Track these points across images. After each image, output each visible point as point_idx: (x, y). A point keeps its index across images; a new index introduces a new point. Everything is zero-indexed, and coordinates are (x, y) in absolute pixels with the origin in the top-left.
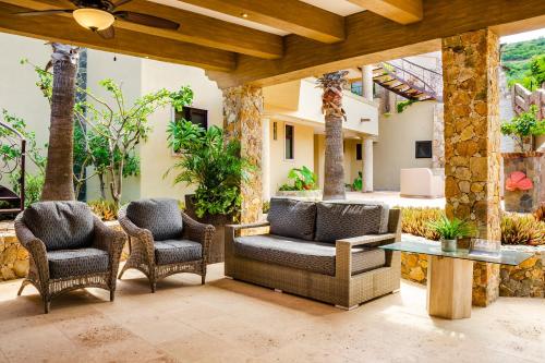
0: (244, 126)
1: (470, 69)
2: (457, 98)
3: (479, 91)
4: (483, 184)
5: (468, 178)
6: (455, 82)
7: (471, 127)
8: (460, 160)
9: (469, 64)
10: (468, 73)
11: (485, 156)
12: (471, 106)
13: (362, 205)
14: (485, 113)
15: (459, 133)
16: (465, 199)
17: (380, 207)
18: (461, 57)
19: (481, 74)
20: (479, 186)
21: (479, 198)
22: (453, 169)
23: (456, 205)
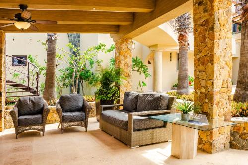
0: (122, 58)
1: (206, 14)
2: (200, 32)
3: (210, 26)
4: (212, 81)
5: (205, 78)
6: (199, 23)
7: (206, 48)
8: (201, 68)
9: (205, 11)
10: (205, 16)
11: (213, 64)
12: (207, 35)
13: (154, 95)
14: (213, 39)
15: (201, 52)
16: (203, 90)
17: (161, 96)
18: (202, 8)
19: (211, 16)
20: (210, 82)
21: (210, 90)
22: (198, 73)
23: (199, 93)
